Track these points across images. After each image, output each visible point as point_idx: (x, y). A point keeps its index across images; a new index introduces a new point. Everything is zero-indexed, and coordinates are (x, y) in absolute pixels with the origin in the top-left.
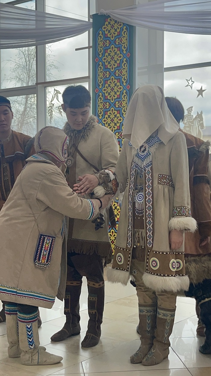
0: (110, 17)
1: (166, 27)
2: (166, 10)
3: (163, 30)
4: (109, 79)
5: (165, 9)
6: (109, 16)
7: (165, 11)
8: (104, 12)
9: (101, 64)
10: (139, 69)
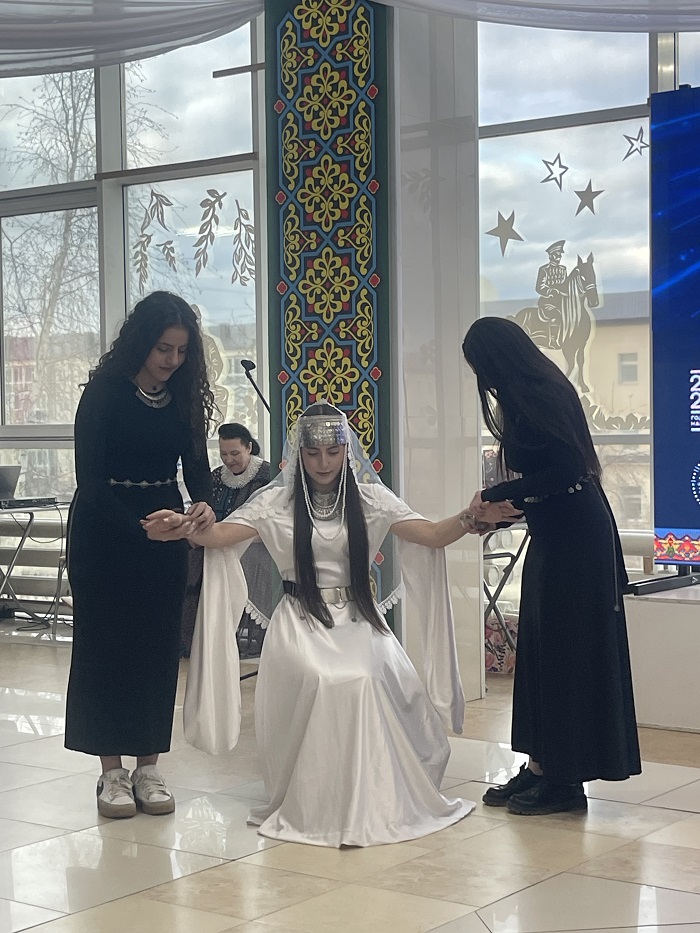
1: (482, 9)
3: (475, 20)
9: (292, 120)
10: (404, 130)
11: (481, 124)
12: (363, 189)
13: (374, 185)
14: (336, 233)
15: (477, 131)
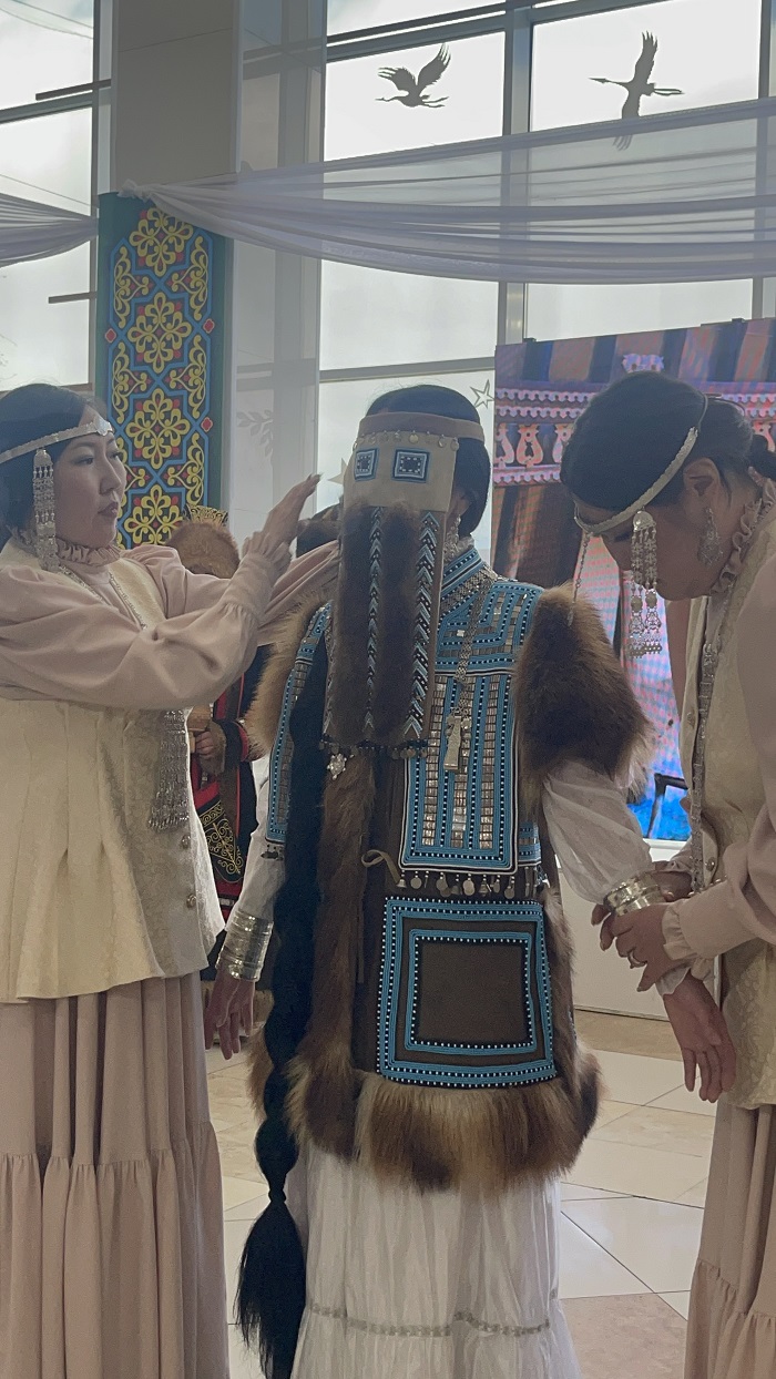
0: (154, 206)
1: (326, 246)
2: (328, 195)
3: (319, 257)
4: (147, 395)
5: (325, 191)
6: (150, 201)
7: (325, 197)
8: (138, 189)
9: (123, 350)
10: (241, 369)
11: (321, 368)
12: (196, 427)
13: (207, 424)
14: (166, 471)
15: (318, 375)
